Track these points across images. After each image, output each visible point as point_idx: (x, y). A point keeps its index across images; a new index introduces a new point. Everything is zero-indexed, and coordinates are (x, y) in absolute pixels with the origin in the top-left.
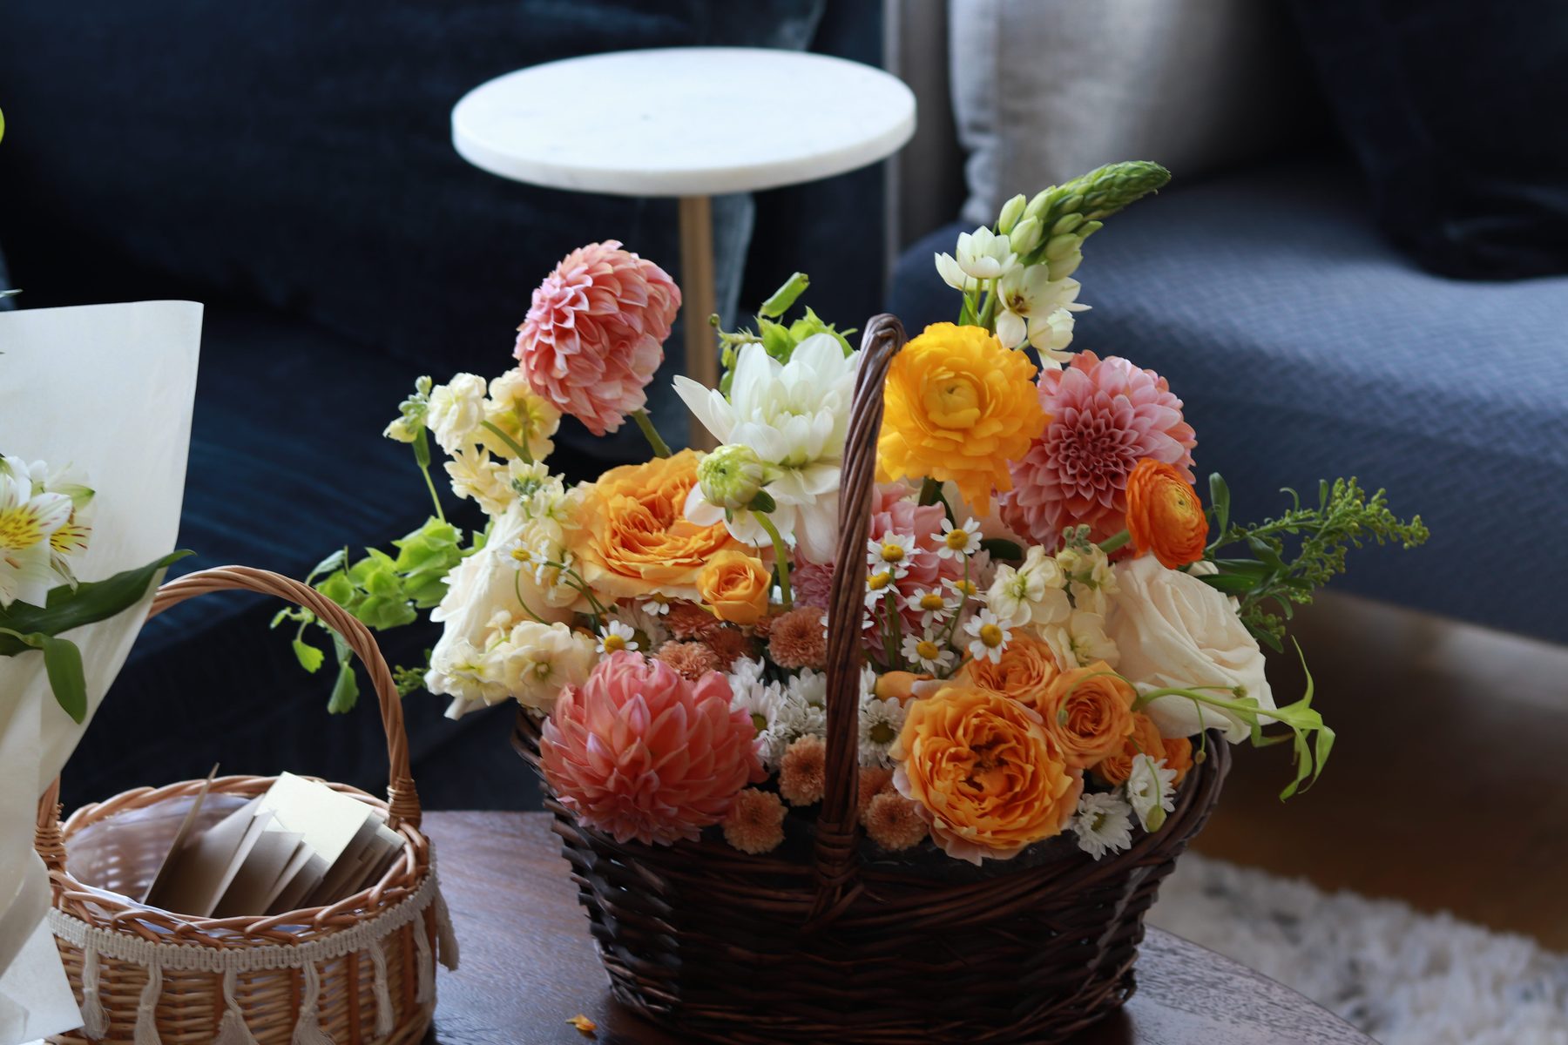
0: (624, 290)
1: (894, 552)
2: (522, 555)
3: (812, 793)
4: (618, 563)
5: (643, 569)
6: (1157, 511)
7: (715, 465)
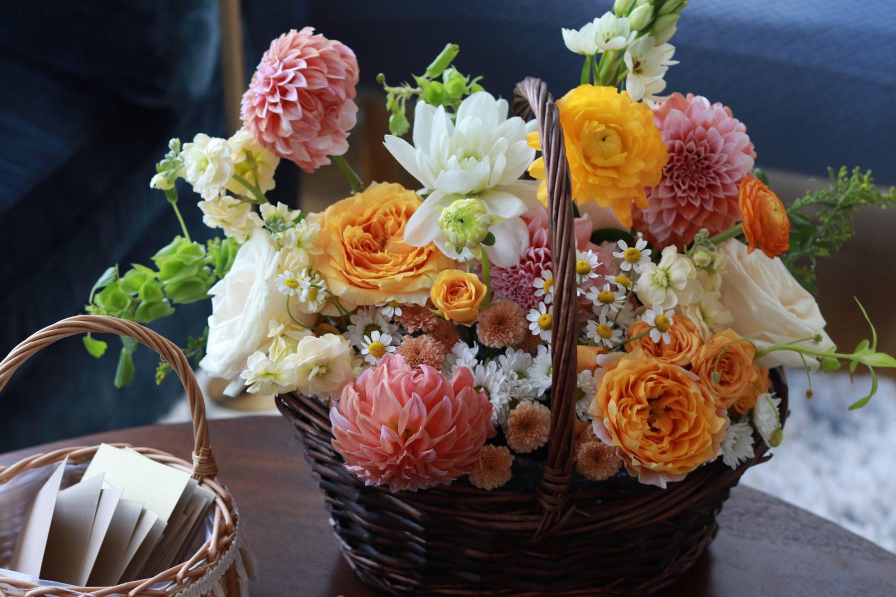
0: (329, 67)
1: (585, 267)
2: (294, 284)
3: (533, 444)
4: (360, 280)
5: (380, 283)
6: (765, 219)
7: (454, 216)
